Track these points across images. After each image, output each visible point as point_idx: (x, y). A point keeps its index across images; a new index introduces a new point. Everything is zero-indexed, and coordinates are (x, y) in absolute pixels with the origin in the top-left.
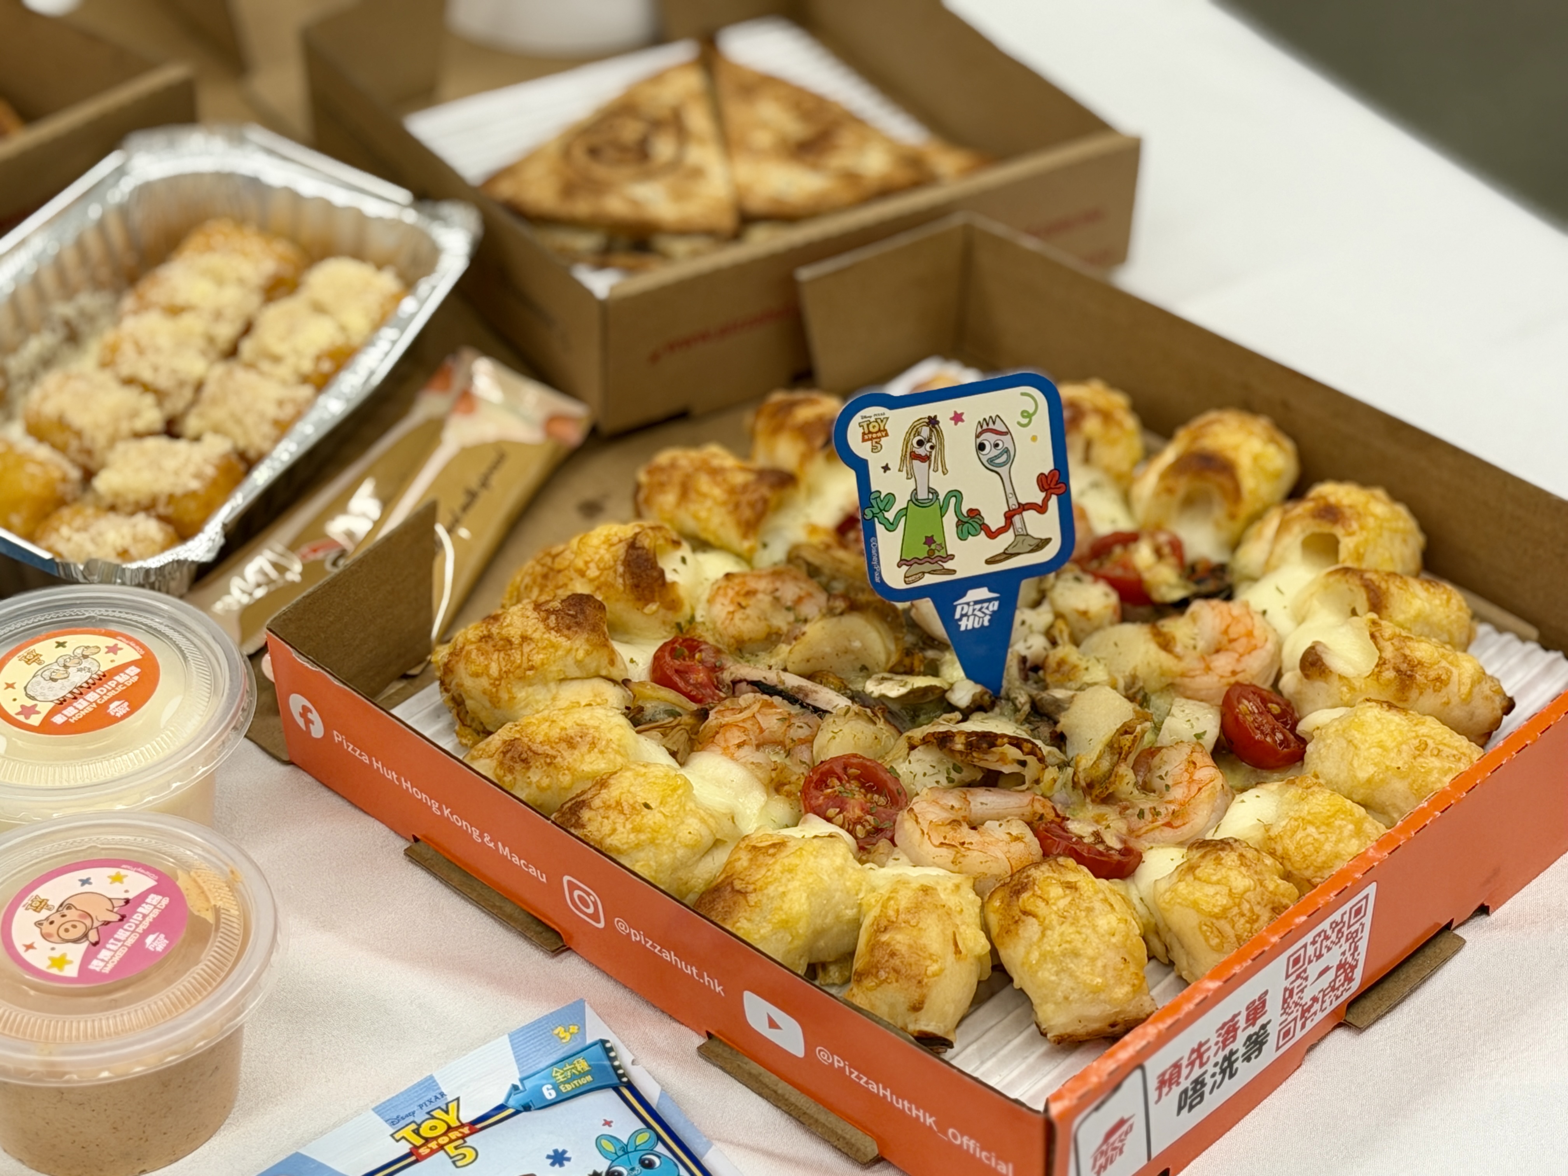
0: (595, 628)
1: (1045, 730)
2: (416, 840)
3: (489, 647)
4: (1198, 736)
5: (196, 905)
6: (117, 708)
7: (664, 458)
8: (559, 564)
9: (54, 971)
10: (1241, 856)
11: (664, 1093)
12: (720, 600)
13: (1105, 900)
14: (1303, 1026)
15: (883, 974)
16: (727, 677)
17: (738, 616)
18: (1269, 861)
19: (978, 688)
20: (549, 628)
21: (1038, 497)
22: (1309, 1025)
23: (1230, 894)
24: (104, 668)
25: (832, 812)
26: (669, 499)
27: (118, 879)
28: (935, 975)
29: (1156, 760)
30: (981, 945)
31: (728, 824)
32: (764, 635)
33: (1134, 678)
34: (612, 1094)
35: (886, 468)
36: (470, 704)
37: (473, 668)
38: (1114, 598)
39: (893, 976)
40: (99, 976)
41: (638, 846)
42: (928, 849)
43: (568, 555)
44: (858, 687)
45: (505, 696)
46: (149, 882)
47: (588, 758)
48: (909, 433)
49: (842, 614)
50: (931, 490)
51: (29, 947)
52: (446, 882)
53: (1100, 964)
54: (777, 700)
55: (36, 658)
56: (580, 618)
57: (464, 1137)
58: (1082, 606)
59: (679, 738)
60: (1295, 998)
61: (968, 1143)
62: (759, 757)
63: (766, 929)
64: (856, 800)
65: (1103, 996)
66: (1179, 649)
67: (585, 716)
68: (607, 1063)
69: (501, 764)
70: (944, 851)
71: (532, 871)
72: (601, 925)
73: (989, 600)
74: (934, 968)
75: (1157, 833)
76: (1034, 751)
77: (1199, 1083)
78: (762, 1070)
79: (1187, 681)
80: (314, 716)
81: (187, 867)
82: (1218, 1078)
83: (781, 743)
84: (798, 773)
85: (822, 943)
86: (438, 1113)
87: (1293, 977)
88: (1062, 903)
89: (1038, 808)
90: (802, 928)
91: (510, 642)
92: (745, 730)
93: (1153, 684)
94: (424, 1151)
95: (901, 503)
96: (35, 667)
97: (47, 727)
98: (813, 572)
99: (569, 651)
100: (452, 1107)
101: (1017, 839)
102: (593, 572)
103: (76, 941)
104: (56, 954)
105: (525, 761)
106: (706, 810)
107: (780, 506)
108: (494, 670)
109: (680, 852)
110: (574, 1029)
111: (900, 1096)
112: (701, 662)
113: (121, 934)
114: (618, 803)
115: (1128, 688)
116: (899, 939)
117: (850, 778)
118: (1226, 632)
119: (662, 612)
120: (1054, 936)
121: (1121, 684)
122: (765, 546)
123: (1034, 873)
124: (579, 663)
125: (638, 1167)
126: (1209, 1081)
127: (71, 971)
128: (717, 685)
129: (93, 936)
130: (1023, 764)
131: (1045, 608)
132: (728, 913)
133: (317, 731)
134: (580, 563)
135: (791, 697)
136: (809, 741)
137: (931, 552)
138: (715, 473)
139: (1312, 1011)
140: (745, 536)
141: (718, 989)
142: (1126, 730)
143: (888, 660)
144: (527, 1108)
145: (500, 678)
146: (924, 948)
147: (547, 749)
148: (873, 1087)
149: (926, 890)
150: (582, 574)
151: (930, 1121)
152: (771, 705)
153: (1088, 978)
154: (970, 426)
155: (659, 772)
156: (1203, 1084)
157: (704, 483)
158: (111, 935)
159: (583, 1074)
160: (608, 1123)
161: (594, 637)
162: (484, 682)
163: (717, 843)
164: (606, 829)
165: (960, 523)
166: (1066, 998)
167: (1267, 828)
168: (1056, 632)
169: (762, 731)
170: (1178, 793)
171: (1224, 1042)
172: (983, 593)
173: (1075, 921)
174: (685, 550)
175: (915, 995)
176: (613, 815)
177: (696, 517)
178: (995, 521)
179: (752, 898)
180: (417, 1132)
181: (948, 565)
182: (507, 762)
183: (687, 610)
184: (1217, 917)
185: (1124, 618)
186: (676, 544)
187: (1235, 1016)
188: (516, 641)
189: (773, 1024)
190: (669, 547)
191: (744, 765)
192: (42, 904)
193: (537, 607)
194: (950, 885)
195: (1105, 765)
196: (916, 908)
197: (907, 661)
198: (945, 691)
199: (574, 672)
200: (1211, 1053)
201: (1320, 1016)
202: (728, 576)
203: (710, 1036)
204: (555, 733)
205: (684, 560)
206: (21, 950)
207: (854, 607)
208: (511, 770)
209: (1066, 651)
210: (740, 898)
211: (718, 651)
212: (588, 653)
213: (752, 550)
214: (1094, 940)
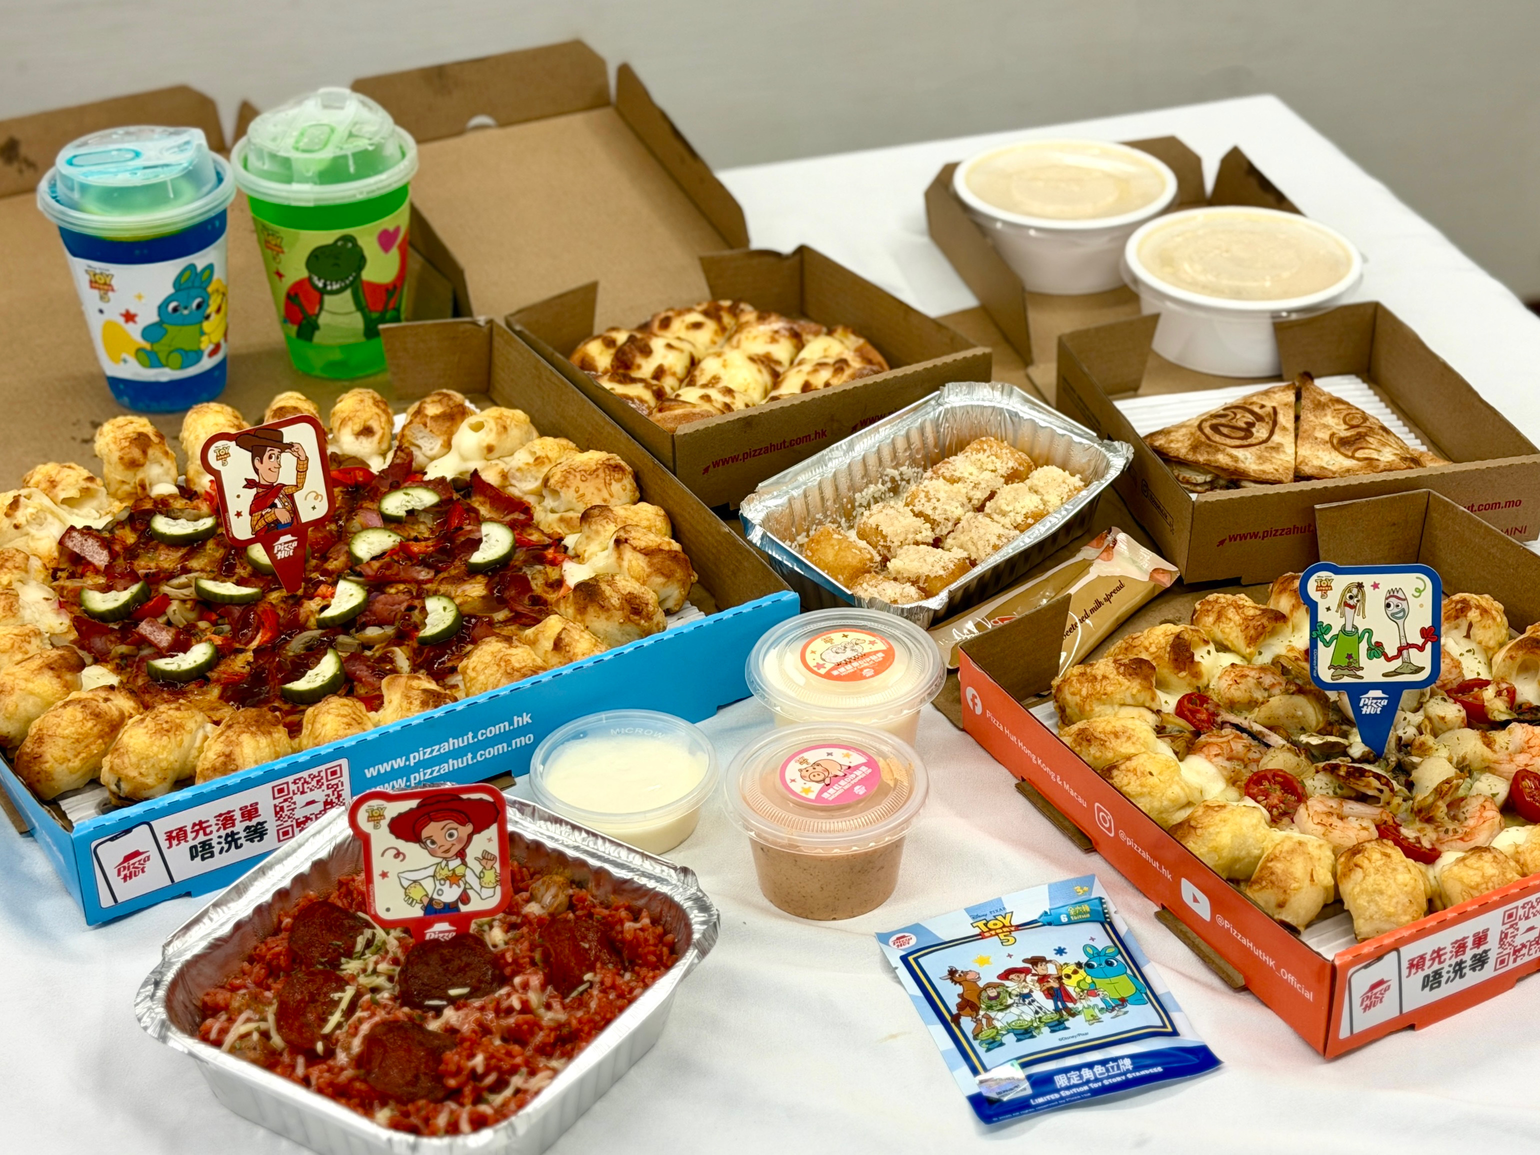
0: (1146, 678)
1: (1403, 779)
2: (1023, 780)
3: (1083, 679)
4: (1494, 795)
5: (886, 778)
6: (867, 672)
7: (1211, 597)
8: (1136, 643)
9: (803, 795)
10: (1495, 857)
11: (1130, 931)
12: (1226, 677)
13: (1407, 867)
14: (1515, 961)
15: (1264, 883)
16: (1219, 719)
17: (1235, 686)
18: (1513, 863)
19: (1367, 749)
20: (1119, 673)
21: (1420, 641)
22: (1519, 962)
23: (1483, 876)
24: (866, 651)
25: (1260, 798)
26: (1210, 620)
27: (847, 756)
28: (1295, 889)
29: (1463, 804)
30: (1328, 880)
31: (1197, 794)
32: (1246, 701)
33: (1464, 759)
34: (1099, 926)
35: (1328, 609)
36: (1068, 710)
37: (1072, 690)
38: (1463, 713)
39: (1270, 885)
40: (826, 801)
41: (1142, 795)
42: (1310, 825)
43: (1142, 638)
44: (1294, 738)
45: (1088, 708)
46: (862, 760)
47: (1125, 745)
48: (1345, 591)
49: (1293, 694)
50: (1354, 626)
51: (793, 781)
52: (1034, 804)
53: (1395, 900)
54: (1245, 735)
55: (831, 640)
56: (1139, 670)
57: (1010, 932)
58: (1442, 714)
59: (1181, 744)
60: (1509, 940)
61: (1291, 978)
62: (1227, 764)
63: (1204, 850)
64: (1277, 795)
65: (1393, 919)
66: (1497, 747)
67: (1129, 724)
68: (1100, 909)
69: (1075, 740)
70: (1319, 827)
71: (1080, 800)
72: (1112, 835)
73: (1382, 699)
74: (1295, 885)
75: (1454, 844)
76: (1388, 783)
77: (1437, 974)
78: (1189, 930)
79: (1497, 766)
80: (978, 701)
81: (885, 757)
82: (1452, 975)
83: (1243, 760)
84: (1246, 775)
85: (1237, 867)
86: (1000, 918)
87: (1508, 926)
88: (1379, 863)
89: (1385, 817)
90: (1225, 853)
91: (1095, 678)
92: (1221, 748)
93: (1476, 765)
94: (987, 934)
95: (1335, 631)
96: (829, 645)
97: (828, 676)
98: (1285, 671)
99: (1128, 688)
100: (1008, 916)
101: (1365, 829)
102: (1153, 649)
103: (818, 782)
104: (806, 786)
105: (1089, 741)
106: (1186, 783)
107: (1273, 633)
108: (1084, 692)
109: (1165, 803)
110: (1086, 889)
111: (1258, 948)
112: (1207, 710)
113: (842, 783)
114: (1135, 770)
115: (1458, 763)
116: (1278, 867)
117: (1276, 783)
118: (1528, 742)
119: (1189, 677)
120: (1370, 880)
121: (1455, 760)
122: (1260, 653)
123: (1367, 845)
124: (1133, 696)
125: (1104, 964)
126: (1445, 977)
127: (812, 796)
128: (1213, 723)
129: (827, 781)
130: (1381, 791)
131: (1421, 712)
132: (1184, 837)
133: (979, 710)
134: (1147, 644)
135: (1253, 736)
136: (1257, 761)
137: (1350, 663)
138: (1238, 607)
139: (1522, 952)
140: (1248, 645)
141: (1169, 876)
142: (1448, 781)
143: (1318, 723)
144: (1050, 924)
145: (1087, 697)
146: (1291, 874)
147: (1102, 736)
148: (1244, 941)
149: (1300, 843)
150: (1147, 649)
151: (1272, 963)
152: (1241, 738)
153: (1386, 907)
154: (1382, 593)
155: (1163, 758)
156: (1441, 976)
157: (1231, 613)
158: (837, 782)
159: (1085, 913)
160: (1093, 939)
161: (1144, 683)
162: (1077, 699)
163: (1189, 804)
164: (1125, 781)
165: (1369, 649)
166: (1371, 917)
167: (1517, 846)
168: (1423, 727)
169: (1232, 750)
170: (1471, 823)
171: (1457, 952)
172: (1378, 693)
173: (1383, 875)
174: (1212, 647)
175: (1281, 898)
176: (1130, 775)
177: (1223, 632)
178: (1391, 651)
179: (1199, 832)
180: (986, 925)
181: (1359, 673)
182: (1079, 740)
183: (1204, 681)
184: (1472, 888)
185: (1469, 725)
186: (1206, 642)
187: (1464, 938)
188: (1099, 678)
189: (1195, 900)
190: (1201, 643)
191: (1216, 766)
192: (805, 761)
193: (1115, 661)
194: (1316, 844)
195: (1430, 800)
196: (1292, 851)
197: (1329, 728)
198: (1346, 747)
199: (1129, 700)
200: (1448, 956)
201: (1527, 959)
202: (1233, 665)
203: (1163, 907)
204: (1109, 728)
205: (1209, 652)
206: (788, 781)
207: (1300, 691)
208: (1080, 745)
209: (1428, 738)
210: (1192, 831)
211: (1218, 705)
212: (1139, 691)
213: (1250, 654)
214: (1394, 886)
